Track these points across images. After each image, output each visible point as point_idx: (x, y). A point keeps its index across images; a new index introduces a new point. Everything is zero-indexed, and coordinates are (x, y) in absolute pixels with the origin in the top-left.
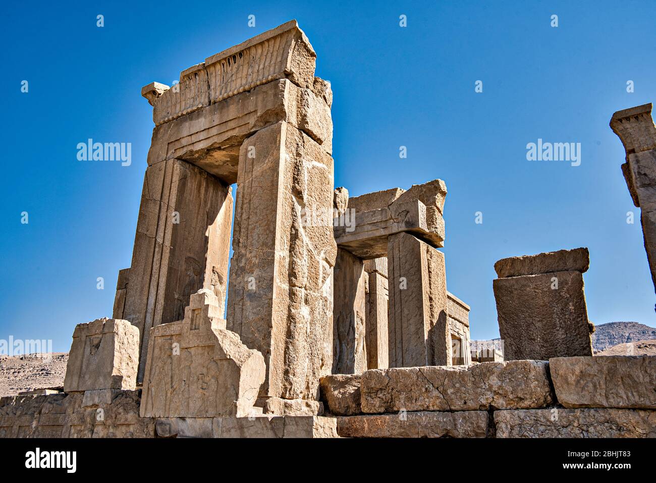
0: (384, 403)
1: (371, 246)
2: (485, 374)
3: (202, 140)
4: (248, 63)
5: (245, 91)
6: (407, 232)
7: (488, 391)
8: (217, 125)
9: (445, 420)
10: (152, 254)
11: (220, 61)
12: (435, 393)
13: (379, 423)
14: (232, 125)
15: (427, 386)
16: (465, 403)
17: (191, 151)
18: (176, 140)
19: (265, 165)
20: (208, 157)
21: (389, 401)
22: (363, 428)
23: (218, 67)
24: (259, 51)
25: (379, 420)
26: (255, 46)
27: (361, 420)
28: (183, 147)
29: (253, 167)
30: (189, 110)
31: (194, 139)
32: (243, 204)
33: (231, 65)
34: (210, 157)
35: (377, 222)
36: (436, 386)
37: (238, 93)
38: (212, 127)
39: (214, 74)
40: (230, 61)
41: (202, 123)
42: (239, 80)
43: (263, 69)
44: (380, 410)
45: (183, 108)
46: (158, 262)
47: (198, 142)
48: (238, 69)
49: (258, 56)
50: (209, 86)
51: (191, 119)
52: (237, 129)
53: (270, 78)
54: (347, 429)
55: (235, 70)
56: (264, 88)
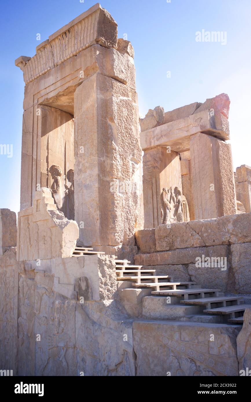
0: (169, 244)
1: (181, 144)
2: (225, 223)
3: (52, 91)
4: (74, 36)
5: (74, 56)
6: (202, 132)
7: (227, 233)
8: (60, 80)
9: (202, 252)
10: (31, 166)
11: (57, 37)
12: (197, 236)
13: (166, 256)
14: (68, 79)
15: (192, 233)
16: (214, 241)
17: (47, 99)
18: (38, 93)
19: (88, 103)
20: (58, 101)
21: (172, 243)
22: (157, 260)
23: (57, 41)
24: (80, 27)
25: (166, 255)
26: (76, 24)
27: (156, 255)
28: (42, 96)
29: (82, 105)
30: (43, 72)
31: (48, 90)
32: (78, 130)
33: (64, 39)
34: (59, 101)
35: (182, 127)
36: (197, 232)
37: (70, 58)
38: (57, 82)
39: (55, 46)
40: (64, 36)
41: (51, 80)
42: (70, 49)
43: (83, 39)
44: (166, 249)
45: (40, 71)
46: (35, 171)
47: (50, 92)
48: (68, 41)
49: (79, 31)
50: (53, 55)
51: (45, 78)
52: (71, 81)
53: (87, 45)
54: (149, 261)
55: (67, 42)
56: (84, 52)
